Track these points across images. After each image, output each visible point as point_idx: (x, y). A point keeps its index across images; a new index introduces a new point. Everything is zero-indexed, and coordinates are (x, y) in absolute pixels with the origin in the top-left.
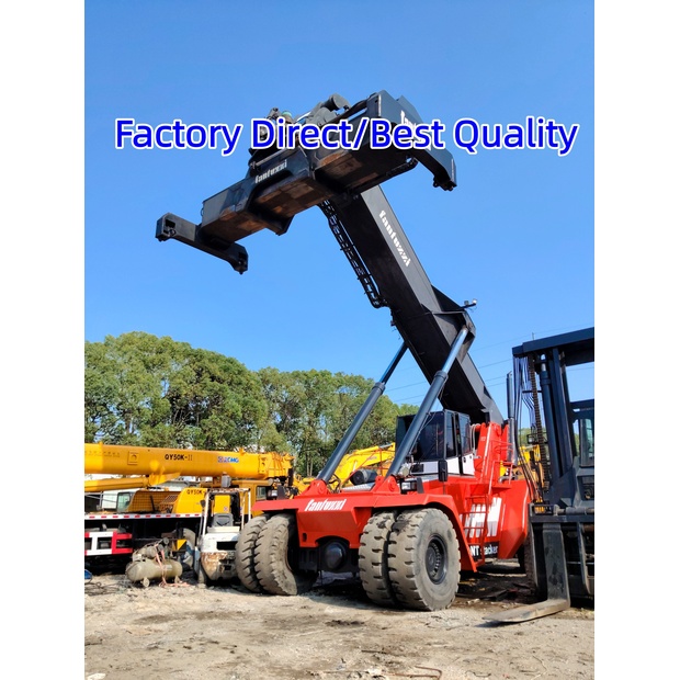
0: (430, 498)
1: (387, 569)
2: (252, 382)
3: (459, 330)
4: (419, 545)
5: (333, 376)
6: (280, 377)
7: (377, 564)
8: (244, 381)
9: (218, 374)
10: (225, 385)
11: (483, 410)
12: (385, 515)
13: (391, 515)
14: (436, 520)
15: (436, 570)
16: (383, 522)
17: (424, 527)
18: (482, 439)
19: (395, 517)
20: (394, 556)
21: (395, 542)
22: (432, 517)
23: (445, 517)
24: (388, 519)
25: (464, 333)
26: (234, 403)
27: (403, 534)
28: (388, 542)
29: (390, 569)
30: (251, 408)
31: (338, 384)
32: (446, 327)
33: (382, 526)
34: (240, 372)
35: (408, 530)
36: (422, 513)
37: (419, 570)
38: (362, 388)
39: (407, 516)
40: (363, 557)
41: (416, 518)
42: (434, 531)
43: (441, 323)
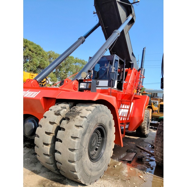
0: (100, 96)
1: (54, 151)
2: (45, 54)
3: (128, 15)
4: (84, 134)
5: (74, 58)
6: (55, 55)
7: (47, 145)
8: (41, 54)
9: (32, 49)
10: (34, 53)
11: (131, 62)
12: (63, 105)
13: (67, 106)
14: (102, 113)
15: (96, 149)
16: (59, 111)
17: (91, 119)
18: (128, 75)
19: (70, 108)
20: (61, 141)
21: (64, 129)
22: (100, 111)
23: (109, 111)
24: (64, 109)
25: (130, 17)
26: (36, 60)
27: (72, 123)
28: (59, 128)
29: (56, 151)
30: (43, 63)
31: (76, 61)
32: (122, 12)
33: (57, 114)
34: (40, 50)
35: (77, 120)
36: (92, 107)
37: (80, 156)
38: (83, 64)
39: (79, 108)
40: (38, 137)
41: (86, 111)
42: (99, 121)
43: (120, 8)
